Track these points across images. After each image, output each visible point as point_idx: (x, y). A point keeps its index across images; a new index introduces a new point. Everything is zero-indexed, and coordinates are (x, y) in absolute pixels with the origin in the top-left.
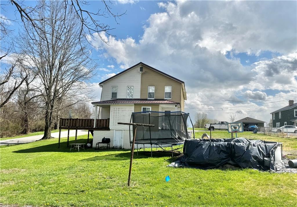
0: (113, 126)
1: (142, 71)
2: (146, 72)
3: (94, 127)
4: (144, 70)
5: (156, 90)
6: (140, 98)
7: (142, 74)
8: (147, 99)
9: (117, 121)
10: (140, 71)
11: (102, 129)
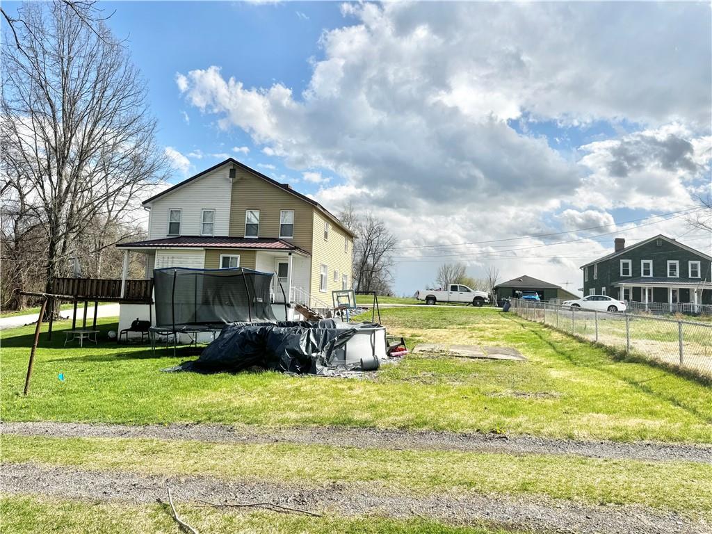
1: (235, 177)
2: (242, 179)
3: (122, 296)
4: (239, 175)
5: (261, 219)
6: (227, 235)
7: (234, 184)
8: (243, 238)
10: (230, 177)
11: (137, 300)
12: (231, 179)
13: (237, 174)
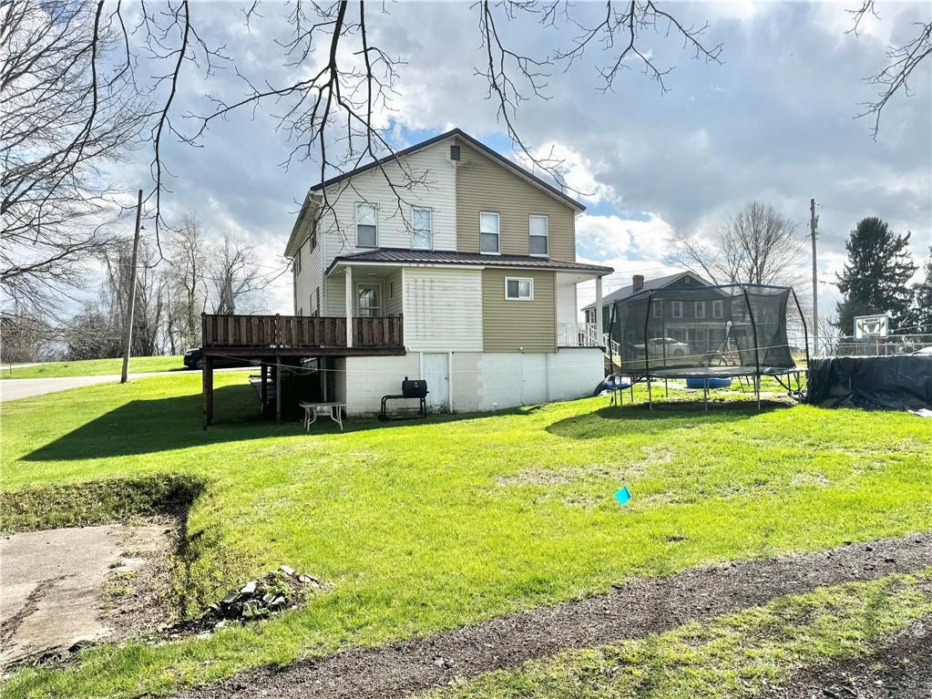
0: (417, 339)
1: (459, 160)
2: (469, 163)
3: (349, 344)
4: (465, 156)
5: (504, 227)
6: (455, 250)
7: (459, 170)
8: (478, 254)
9: (426, 322)
10: (452, 159)
12: (454, 162)
13: (462, 155)
